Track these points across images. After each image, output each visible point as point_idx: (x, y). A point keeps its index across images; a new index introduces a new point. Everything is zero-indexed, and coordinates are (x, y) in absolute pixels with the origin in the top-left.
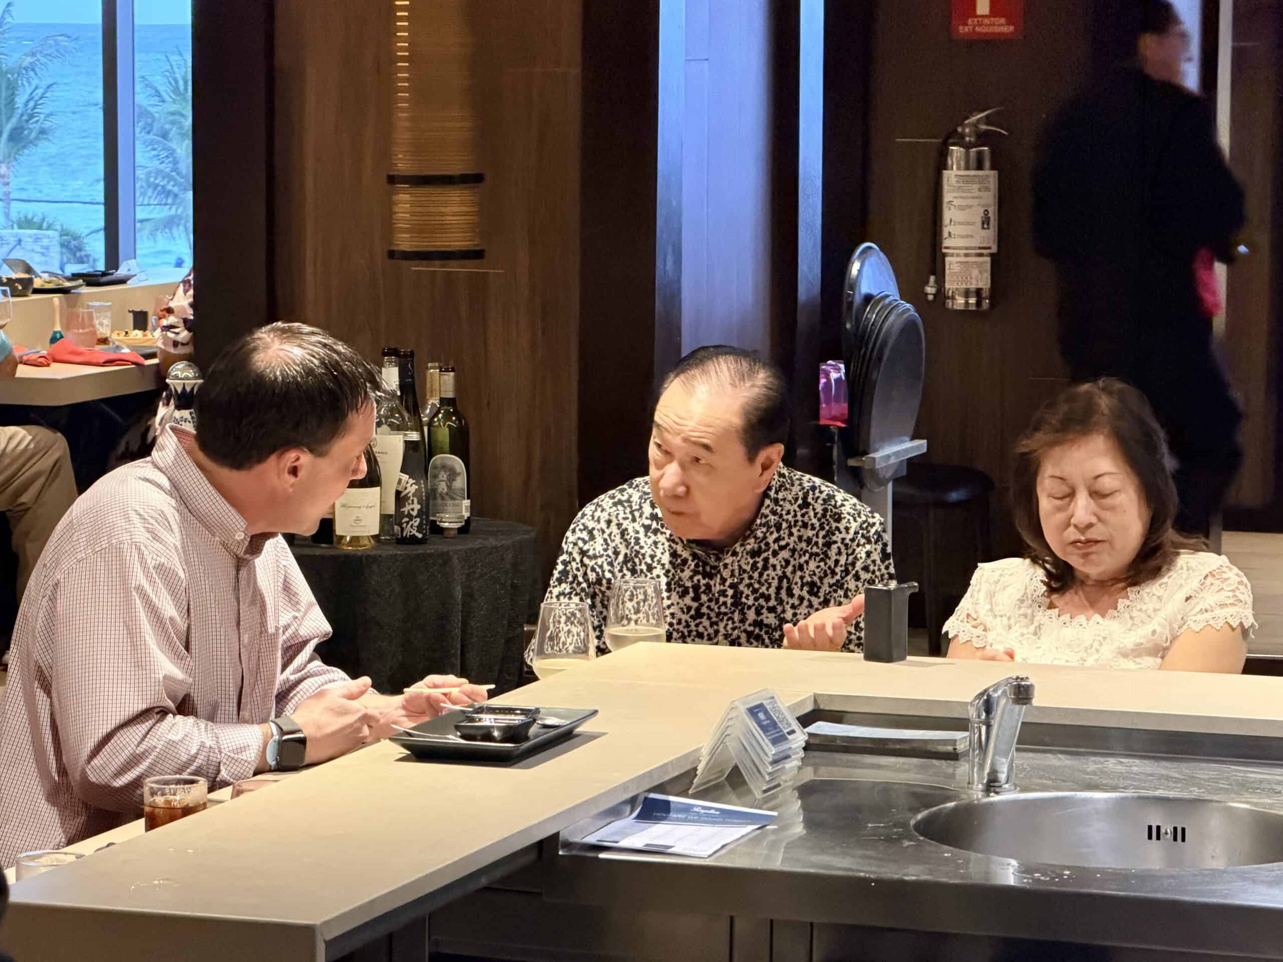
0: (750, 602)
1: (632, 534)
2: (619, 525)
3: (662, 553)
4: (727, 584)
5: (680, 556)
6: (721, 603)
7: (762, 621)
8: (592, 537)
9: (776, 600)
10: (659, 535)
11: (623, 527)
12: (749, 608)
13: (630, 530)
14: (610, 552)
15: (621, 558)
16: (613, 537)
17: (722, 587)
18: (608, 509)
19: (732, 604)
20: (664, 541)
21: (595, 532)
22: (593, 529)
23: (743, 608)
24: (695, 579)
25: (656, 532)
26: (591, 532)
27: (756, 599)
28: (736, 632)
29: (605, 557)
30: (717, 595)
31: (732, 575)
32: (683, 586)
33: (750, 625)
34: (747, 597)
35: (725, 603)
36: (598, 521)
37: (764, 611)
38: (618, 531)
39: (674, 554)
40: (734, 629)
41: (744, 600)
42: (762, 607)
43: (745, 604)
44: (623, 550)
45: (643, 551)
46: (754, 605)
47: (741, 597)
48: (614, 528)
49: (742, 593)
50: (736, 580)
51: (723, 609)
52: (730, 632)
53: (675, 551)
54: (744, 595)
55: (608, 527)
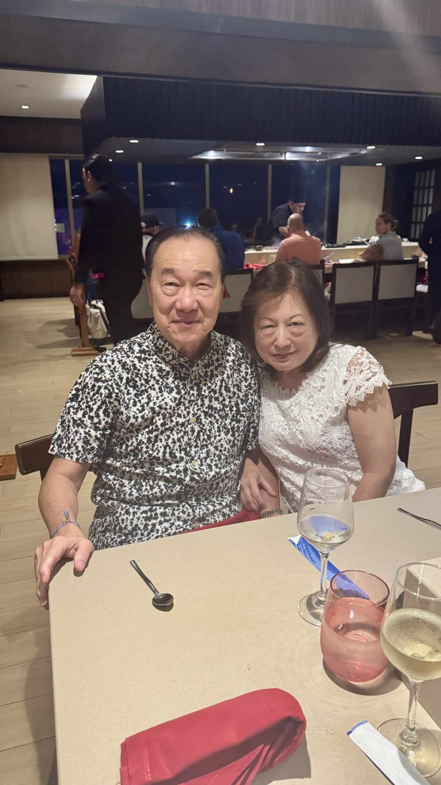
0: (207, 394)
1: (130, 364)
2: (120, 362)
3: (152, 371)
4: (193, 383)
5: (165, 370)
6: (191, 394)
7: (212, 405)
8: (102, 371)
9: (219, 393)
10: (147, 361)
11: (123, 361)
12: (206, 397)
13: (128, 362)
14: (116, 377)
15: (124, 381)
16: (117, 370)
17: (191, 385)
18: (110, 354)
19: (197, 395)
20: (152, 363)
21: (104, 368)
22: (102, 366)
23: (203, 398)
24: (176, 382)
25: (145, 359)
26: (101, 368)
27: (209, 392)
28: (199, 412)
29: (113, 381)
30: (189, 389)
31: (195, 379)
32: (170, 387)
33: (206, 408)
34: (205, 391)
35: (193, 394)
36: (105, 361)
37: (213, 400)
38: (120, 365)
39: (160, 370)
40: (198, 410)
41: (203, 393)
42: (212, 397)
43: (204, 395)
44: (125, 375)
45: (140, 372)
46: (208, 396)
47: (202, 391)
48: (116, 364)
49: (202, 389)
50: (197, 381)
51: (192, 398)
52: (196, 412)
53: (161, 368)
54: (203, 390)
55: (113, 364)
